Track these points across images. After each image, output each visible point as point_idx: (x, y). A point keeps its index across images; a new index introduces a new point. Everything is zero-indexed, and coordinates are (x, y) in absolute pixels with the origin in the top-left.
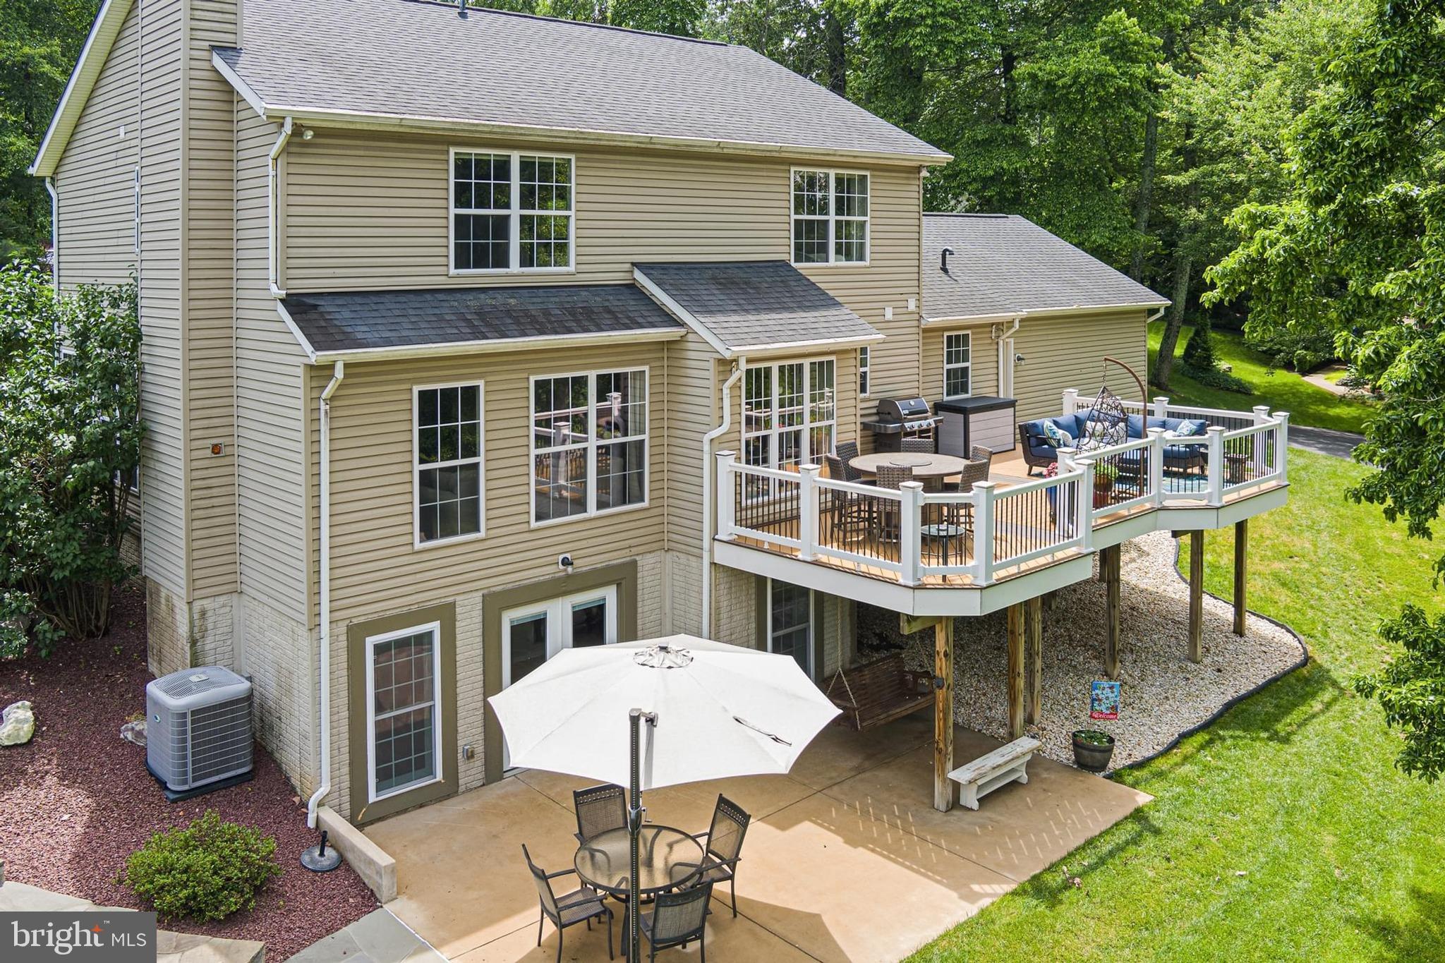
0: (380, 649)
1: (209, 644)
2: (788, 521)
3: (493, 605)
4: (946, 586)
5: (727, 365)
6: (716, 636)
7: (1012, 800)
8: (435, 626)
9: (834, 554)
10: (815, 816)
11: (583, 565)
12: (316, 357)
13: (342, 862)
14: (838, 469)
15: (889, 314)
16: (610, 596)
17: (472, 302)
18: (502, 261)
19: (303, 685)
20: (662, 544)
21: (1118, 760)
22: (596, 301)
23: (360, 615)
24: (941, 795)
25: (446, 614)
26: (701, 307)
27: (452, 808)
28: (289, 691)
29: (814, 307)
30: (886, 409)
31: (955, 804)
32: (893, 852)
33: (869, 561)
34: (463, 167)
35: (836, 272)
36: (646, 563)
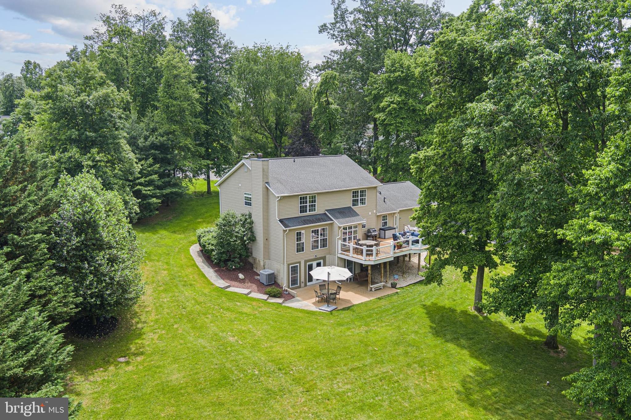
0: (292, 267)
1: (266, 266)
2: (348, 251)
3: (306, 262)
4: (369, 260)
5: (340, 227)
6: (338, 266)
7: (380, 290)
8: (298, 264)
9: (355, 256)
10: (352, 291)
11: (318, 256)
12: (285, 229)
13: (289, 294)
14: (357, 244)
15: (370, 213)
16: (322, 261)
17: (303, 219)
18: (306, 212)
19: (282, 271)
20: (330, 253)
21: (397, 287)
22: (320, 217)
23: (289, 263)
24: (369, 289)
25: (300, 263)
26: (336, 218)
27: (301, 289)
28: (279, 272)
29: (355, 216)
30: (369, 231)
31: (371, 290)
32: (361, 295)
33: (360, 257)
34: (301, 198)
35: (360, 207)
36: (327, 256)
